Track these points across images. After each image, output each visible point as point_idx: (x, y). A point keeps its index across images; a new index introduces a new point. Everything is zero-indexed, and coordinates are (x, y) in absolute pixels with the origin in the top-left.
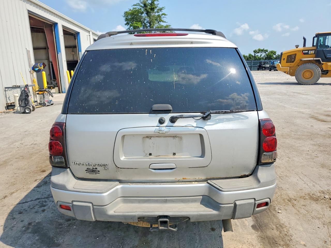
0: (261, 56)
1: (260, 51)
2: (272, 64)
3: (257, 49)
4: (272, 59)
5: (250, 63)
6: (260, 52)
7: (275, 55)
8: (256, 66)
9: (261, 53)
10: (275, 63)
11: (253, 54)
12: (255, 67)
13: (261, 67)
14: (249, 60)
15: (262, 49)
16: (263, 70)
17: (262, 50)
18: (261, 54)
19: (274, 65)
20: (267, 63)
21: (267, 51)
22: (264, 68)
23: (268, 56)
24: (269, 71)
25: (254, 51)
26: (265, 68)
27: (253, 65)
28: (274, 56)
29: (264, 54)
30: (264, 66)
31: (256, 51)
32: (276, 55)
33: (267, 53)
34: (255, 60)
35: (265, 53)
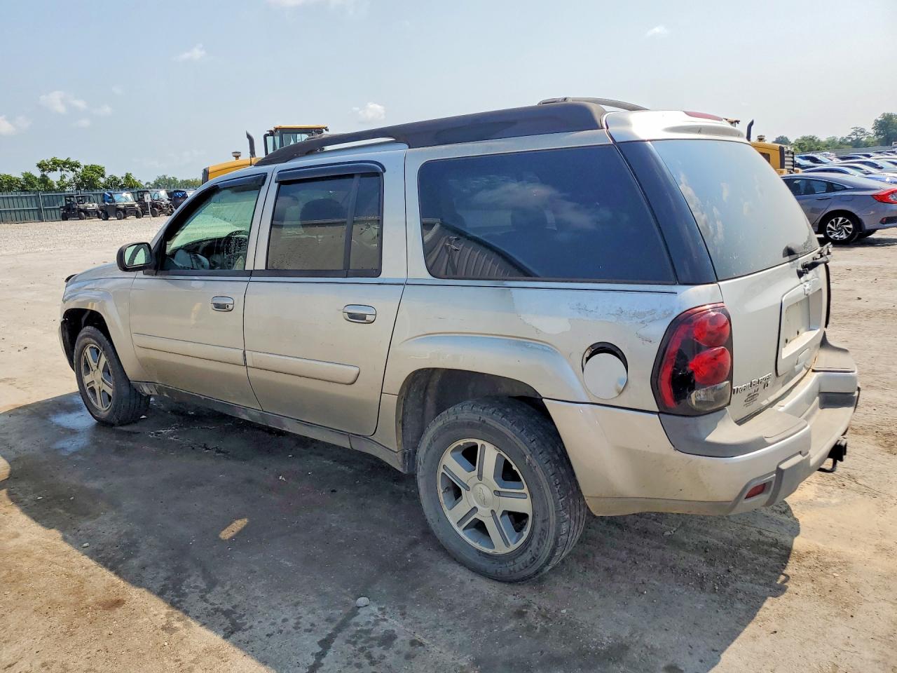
0: (64, 180)
1: (56, 165)
2: (108, 202)
3: (47, 158)
4: (96, 188)
5: (33, 200)
6: (59, 168)
7: (103, 176)
8: (54, 209)
9: (61, 170)
10: (116, 197)
11: (37, 173)
12: (53, 212)
13: (74, 209)
14: (27, 191)
15: (64, 159)
16: (80, 219)
17: (65, 164)
18: (64, 173)
19: (115, 204)
20: (89, 199)
21: (78, 167)
22: (83, 214)
23: (83, 179)
24: (104, 222)
25: (39, 166)
26: (88, 214)
27: (45, 204)
28: (102, 180)
29: (70, 176)
30: (82, 206)
31: (46, 165)
32: (107, 176)
33: (78, 170)
34: (46, 191)
35: (73, 170)
